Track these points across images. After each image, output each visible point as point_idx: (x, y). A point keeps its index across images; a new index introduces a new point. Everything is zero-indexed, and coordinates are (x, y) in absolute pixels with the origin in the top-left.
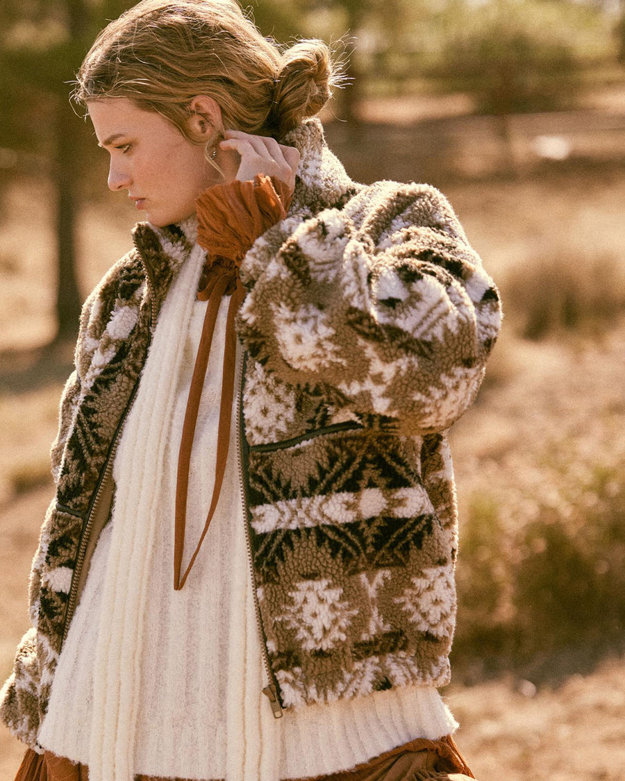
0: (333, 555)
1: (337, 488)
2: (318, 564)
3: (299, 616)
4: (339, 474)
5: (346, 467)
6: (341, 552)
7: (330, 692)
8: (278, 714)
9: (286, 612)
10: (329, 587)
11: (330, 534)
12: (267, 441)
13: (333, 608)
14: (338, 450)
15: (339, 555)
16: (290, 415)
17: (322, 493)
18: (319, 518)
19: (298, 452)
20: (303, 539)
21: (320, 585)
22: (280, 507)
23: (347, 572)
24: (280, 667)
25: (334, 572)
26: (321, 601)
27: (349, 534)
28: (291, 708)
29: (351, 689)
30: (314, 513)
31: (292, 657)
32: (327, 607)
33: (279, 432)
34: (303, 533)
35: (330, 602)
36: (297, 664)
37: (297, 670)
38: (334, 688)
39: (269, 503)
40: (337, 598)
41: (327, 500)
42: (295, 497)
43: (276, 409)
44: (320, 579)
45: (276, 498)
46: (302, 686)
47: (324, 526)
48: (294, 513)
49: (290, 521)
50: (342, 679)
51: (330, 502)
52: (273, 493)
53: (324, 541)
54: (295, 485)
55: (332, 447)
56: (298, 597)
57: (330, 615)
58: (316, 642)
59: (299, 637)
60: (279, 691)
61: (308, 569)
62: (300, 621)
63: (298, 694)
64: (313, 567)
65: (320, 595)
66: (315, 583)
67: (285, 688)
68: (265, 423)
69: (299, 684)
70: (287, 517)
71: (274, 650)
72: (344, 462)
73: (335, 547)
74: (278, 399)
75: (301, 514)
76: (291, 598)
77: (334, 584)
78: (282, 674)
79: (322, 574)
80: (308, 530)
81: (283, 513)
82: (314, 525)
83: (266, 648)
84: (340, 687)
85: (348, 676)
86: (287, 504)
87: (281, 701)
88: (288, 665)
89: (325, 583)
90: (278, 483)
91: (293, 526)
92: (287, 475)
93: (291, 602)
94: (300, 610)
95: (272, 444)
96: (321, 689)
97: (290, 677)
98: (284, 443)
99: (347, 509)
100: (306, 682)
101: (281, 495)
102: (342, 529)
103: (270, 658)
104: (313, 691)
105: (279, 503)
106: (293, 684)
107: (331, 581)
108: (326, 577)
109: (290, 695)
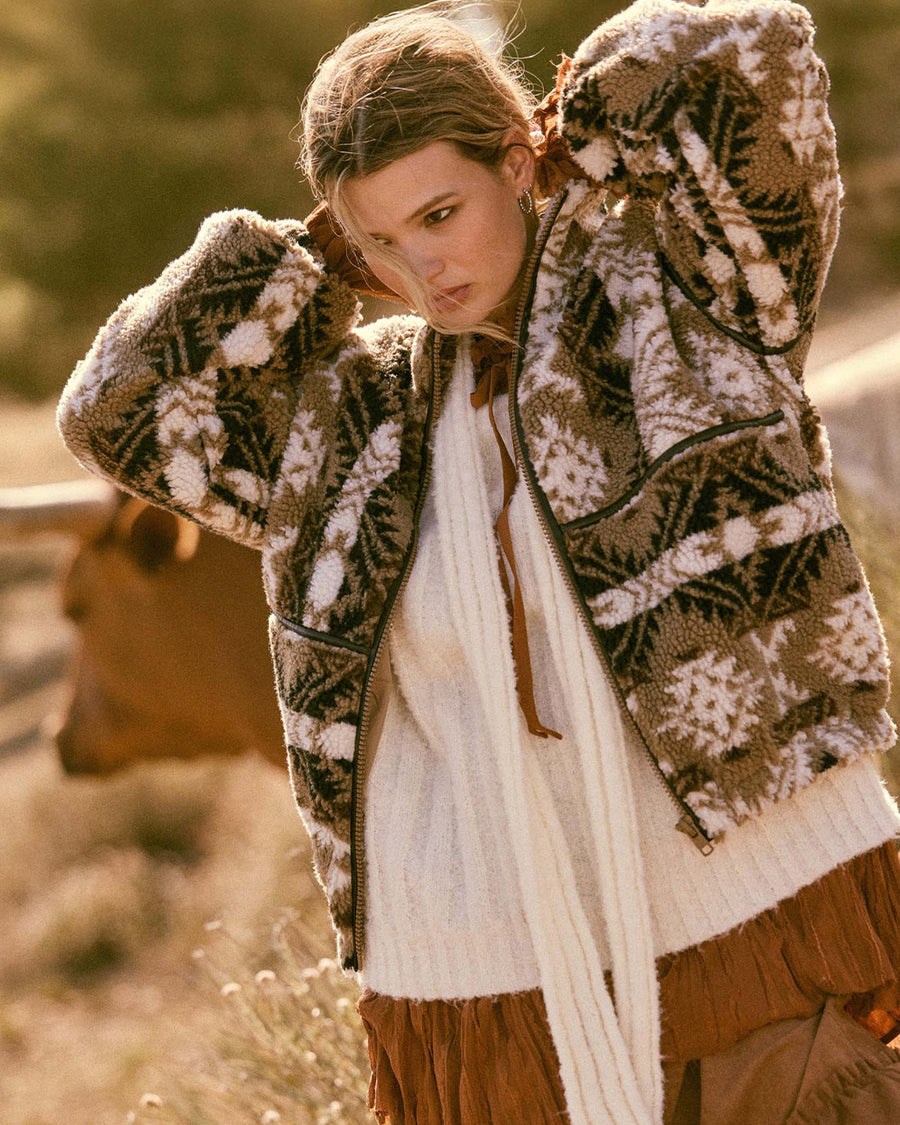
0: (707, 618)
1: (681, 534)
2: (693, 636)
3: (690, 716)
4: (678, 516)
5: (683, 503)
6: (715, 610)
7: (761, 799)
8: (706, 849)
9: (668, 717)
10: (717, 660)
11: (693, 592)
12: (583, 514)
13: (731, 685)
14: (667, 487)
15: (715, 615)
16: (601, 475)
17: (668, 546)
18: (674, 578)
19: (632, 513)
20: (665, 614)
21: (706, 661)
22: (631, 587)
23: (733, 634)
24: (689, 788)
25: (716, 638)
26: (714, 680)
27: (719, 584)
28: (720, 836)
29: (786, 785)
30: (669, 576)
31: (698, 773)
32: (723, 686)
33: (594, 500)
34: (664, 606)
35: (724, 678)
36: (708, 778)
37: (710, 785)
38: (765, 794)
39: (614, 587)
40: (730, 670)
41: (675, 554)
42: (643, 568)
43: (583, 472)
44: (703, 654)
45: (620, 579)
46: (725, 804)
47: (682, 585)
48: (649, 587)
49: (649, 600)
50: (770, 777)
51: (679, 554)
52: (614, 574)
53: (689, 604)
54: (640, 554)
55: (660, 487)
56: (680, 690)
57: (730, 696)
58: (724, 740)
59: (700, 742)
60: (696, 820)
61: (682, 647)
62: (695, 722)
63: (723, 814)
64: (689, 642)
65: (710, 673)
66: (699, 661)
67: (703, 813)
68: (576, 491)
69: (720, 802)
70: (643, 596)
71: (671, 770)
72: (678, 497)
73: (706, 607)
74: (582, 460)
75: (656, 585)
76: (671, 696)
77: (720, 654)
78: (693, 798)
79: (703, 646)
80: (667, 600)
81: (636, 594)
82: (671, 590)
83: (662, 773)
84: (771, 788)
85: (776, 771)
86: (638, 581)
87: (704, 833)
88: (696, 782)
89: (710, 656)
90: (616, 560)
91: (653, 604)
92: (623, 547)
93: (672, 700)
94: (689, 708)
95: (590, 516)
96: (750, 798)
97: (705, 797)
98: (606, 511)
99: (704, 554)
100: (728, 797)
101: (625, 573)
102: (705, 581)
103: (670, 783)
104: (740, 806)
105: (627, 584)
106: (711, 805)
107: (716, 652)
108: (708, 649)
109: (713, 820)
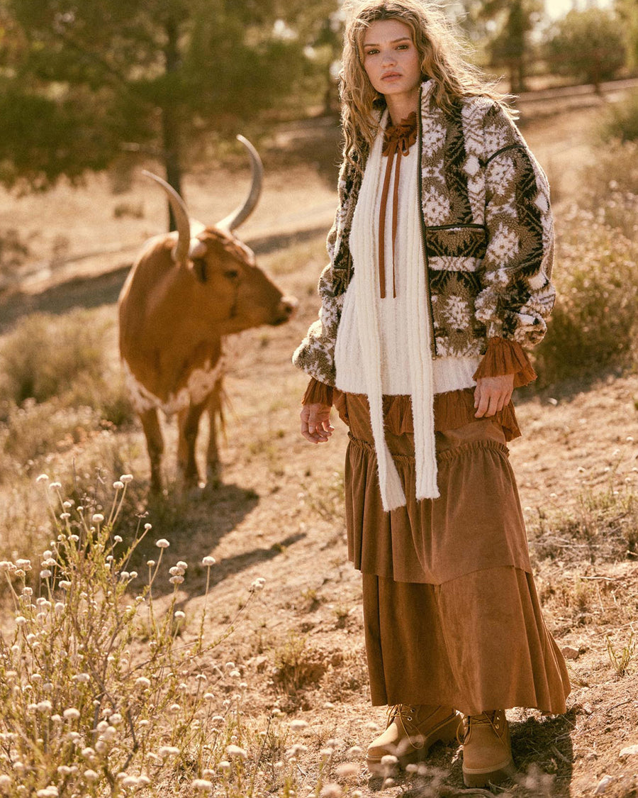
0: (465, 286)
1: (472, 255)
2: (457, 289)
3: (450, 312)
7: (459, 352)
8: (434, 358)
9: (444, 309)
10: (461, 301)
11: (465, 275)
12: (435, 225)
13: (463, 311)
14: (474, 237)
15: (468, 286)
16: (446, 212)
17: (464, 256)
18: (461, 267)
19: (452, 233)
20: (452, 276)
22: (444, 259)
23: (470, 295)
24: (438, 336)
25: (464, 294)
27: (473, 277)
28: (440, 356)
30: (458, 265)
31: (445, 331)
33: (441, 221)
34: (451, 273)
35: (460, 308)
36: (447, 335)
37: (446, 338)
38: (462, 351)
39: (439, 256)
40: (464, 306)
41: (466, 260)
42: (450, 255)
43: (439, 209)
45: (441, 254)
47: (463, 272)
48: (450, 263)
49: (449, 267)
50: (466, 347)
51: (468, 261)
52: (439, 251)
53: (462, 278)
54: (450, 249)
55: (472, 235)
56: (451, 302)
57: (461, 314)
58: (459, 325)
59: (450, 321)
60: (436, 347)
61: (454, 290)
62: (451, 314)
63: (445, 349)
65: (458, 304)
66: (456, 298)
67: (439, 346)
68: (434, 216)
69: (446, 345)
70: (447, 264)
71: (437, 326)
73: (467, 282)
74: (440, 204)
76: (448, 303)
77: (463, 300)
78: (439, 339)
79: (458, 294)
80: (454, 272)
81: (445, 262)
82: (458, 270)
83: (433, 325)
84: (465, 350)
85: (469, 346)
86: (447, 258)
87: (436, 352)
88: (443, 335)
89: (458, 299)
90: (441, 247)
91: (450, 270)
92: (445, 243)
94: (451, 309)
95: (437, 227)
96: (456, 350)
97: (443, 341)
98: (443, 227)
99: (473, 265)
100: (449, 345)
101: (443, 253)
102: (469, 273)
103: (435, 330)
104: (451, 350)
105: (443, 257)
106: (443, 345)
107: (463, 298)
108: (459, 296)
109: (441, 350)
